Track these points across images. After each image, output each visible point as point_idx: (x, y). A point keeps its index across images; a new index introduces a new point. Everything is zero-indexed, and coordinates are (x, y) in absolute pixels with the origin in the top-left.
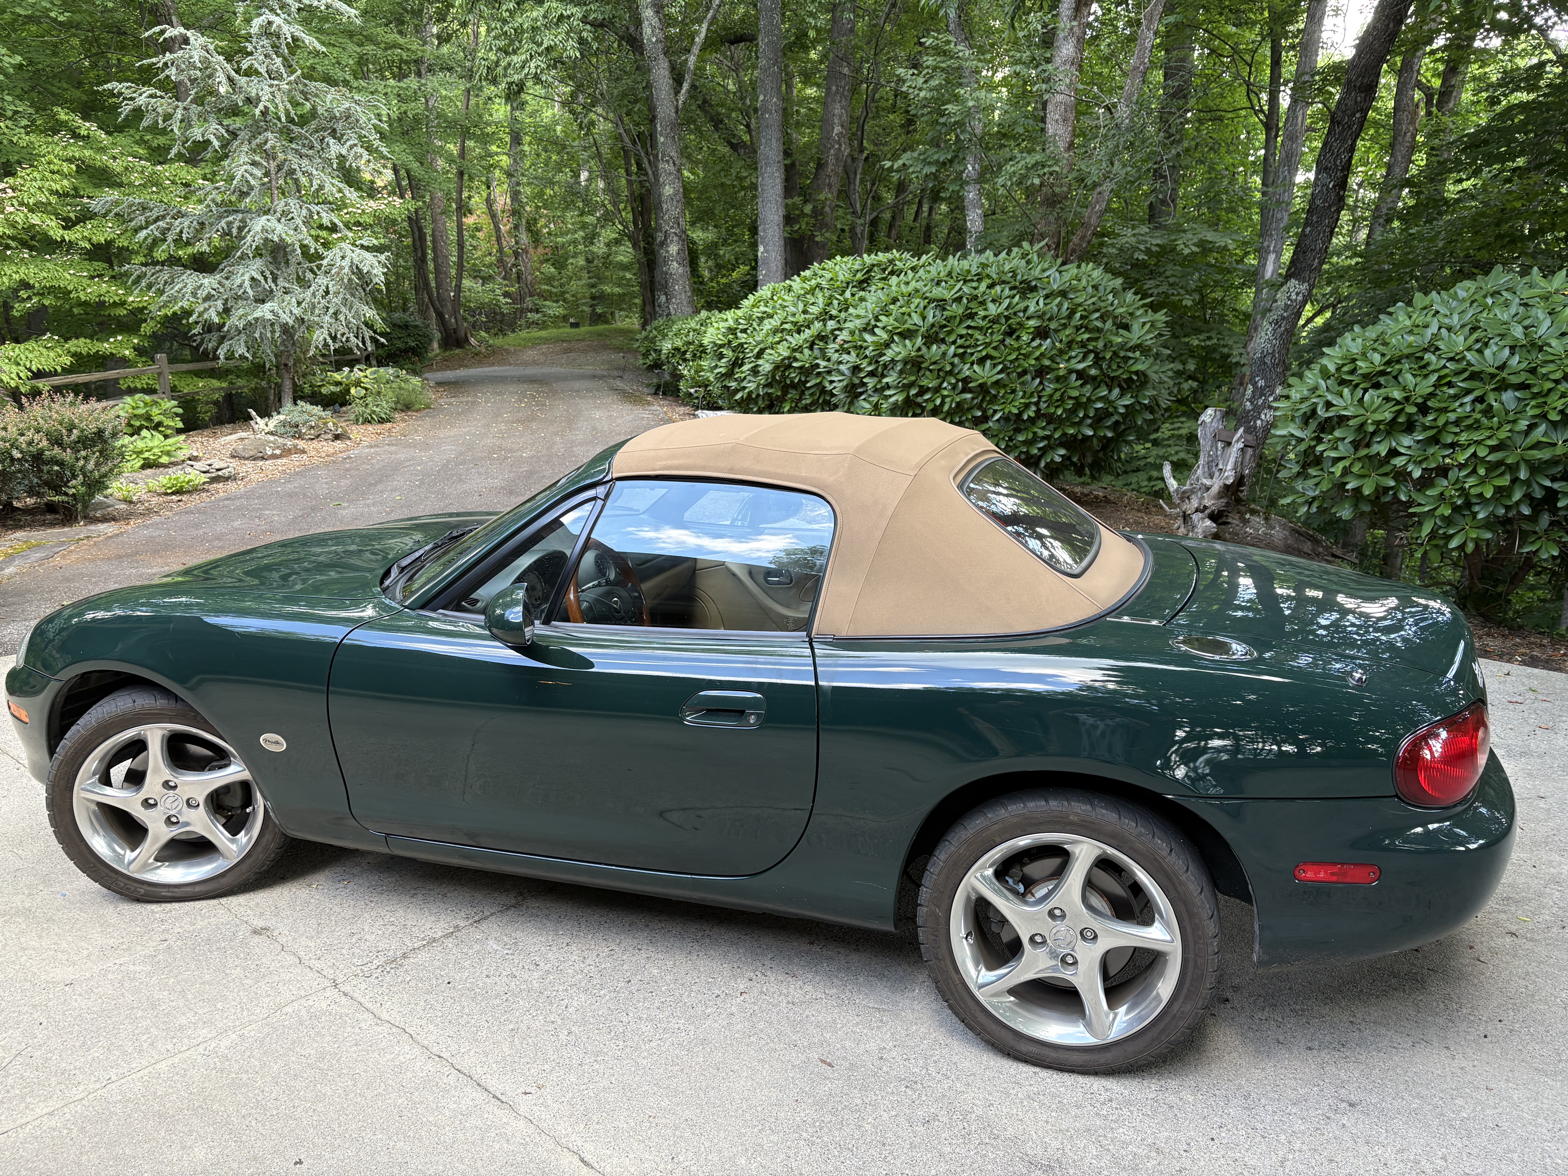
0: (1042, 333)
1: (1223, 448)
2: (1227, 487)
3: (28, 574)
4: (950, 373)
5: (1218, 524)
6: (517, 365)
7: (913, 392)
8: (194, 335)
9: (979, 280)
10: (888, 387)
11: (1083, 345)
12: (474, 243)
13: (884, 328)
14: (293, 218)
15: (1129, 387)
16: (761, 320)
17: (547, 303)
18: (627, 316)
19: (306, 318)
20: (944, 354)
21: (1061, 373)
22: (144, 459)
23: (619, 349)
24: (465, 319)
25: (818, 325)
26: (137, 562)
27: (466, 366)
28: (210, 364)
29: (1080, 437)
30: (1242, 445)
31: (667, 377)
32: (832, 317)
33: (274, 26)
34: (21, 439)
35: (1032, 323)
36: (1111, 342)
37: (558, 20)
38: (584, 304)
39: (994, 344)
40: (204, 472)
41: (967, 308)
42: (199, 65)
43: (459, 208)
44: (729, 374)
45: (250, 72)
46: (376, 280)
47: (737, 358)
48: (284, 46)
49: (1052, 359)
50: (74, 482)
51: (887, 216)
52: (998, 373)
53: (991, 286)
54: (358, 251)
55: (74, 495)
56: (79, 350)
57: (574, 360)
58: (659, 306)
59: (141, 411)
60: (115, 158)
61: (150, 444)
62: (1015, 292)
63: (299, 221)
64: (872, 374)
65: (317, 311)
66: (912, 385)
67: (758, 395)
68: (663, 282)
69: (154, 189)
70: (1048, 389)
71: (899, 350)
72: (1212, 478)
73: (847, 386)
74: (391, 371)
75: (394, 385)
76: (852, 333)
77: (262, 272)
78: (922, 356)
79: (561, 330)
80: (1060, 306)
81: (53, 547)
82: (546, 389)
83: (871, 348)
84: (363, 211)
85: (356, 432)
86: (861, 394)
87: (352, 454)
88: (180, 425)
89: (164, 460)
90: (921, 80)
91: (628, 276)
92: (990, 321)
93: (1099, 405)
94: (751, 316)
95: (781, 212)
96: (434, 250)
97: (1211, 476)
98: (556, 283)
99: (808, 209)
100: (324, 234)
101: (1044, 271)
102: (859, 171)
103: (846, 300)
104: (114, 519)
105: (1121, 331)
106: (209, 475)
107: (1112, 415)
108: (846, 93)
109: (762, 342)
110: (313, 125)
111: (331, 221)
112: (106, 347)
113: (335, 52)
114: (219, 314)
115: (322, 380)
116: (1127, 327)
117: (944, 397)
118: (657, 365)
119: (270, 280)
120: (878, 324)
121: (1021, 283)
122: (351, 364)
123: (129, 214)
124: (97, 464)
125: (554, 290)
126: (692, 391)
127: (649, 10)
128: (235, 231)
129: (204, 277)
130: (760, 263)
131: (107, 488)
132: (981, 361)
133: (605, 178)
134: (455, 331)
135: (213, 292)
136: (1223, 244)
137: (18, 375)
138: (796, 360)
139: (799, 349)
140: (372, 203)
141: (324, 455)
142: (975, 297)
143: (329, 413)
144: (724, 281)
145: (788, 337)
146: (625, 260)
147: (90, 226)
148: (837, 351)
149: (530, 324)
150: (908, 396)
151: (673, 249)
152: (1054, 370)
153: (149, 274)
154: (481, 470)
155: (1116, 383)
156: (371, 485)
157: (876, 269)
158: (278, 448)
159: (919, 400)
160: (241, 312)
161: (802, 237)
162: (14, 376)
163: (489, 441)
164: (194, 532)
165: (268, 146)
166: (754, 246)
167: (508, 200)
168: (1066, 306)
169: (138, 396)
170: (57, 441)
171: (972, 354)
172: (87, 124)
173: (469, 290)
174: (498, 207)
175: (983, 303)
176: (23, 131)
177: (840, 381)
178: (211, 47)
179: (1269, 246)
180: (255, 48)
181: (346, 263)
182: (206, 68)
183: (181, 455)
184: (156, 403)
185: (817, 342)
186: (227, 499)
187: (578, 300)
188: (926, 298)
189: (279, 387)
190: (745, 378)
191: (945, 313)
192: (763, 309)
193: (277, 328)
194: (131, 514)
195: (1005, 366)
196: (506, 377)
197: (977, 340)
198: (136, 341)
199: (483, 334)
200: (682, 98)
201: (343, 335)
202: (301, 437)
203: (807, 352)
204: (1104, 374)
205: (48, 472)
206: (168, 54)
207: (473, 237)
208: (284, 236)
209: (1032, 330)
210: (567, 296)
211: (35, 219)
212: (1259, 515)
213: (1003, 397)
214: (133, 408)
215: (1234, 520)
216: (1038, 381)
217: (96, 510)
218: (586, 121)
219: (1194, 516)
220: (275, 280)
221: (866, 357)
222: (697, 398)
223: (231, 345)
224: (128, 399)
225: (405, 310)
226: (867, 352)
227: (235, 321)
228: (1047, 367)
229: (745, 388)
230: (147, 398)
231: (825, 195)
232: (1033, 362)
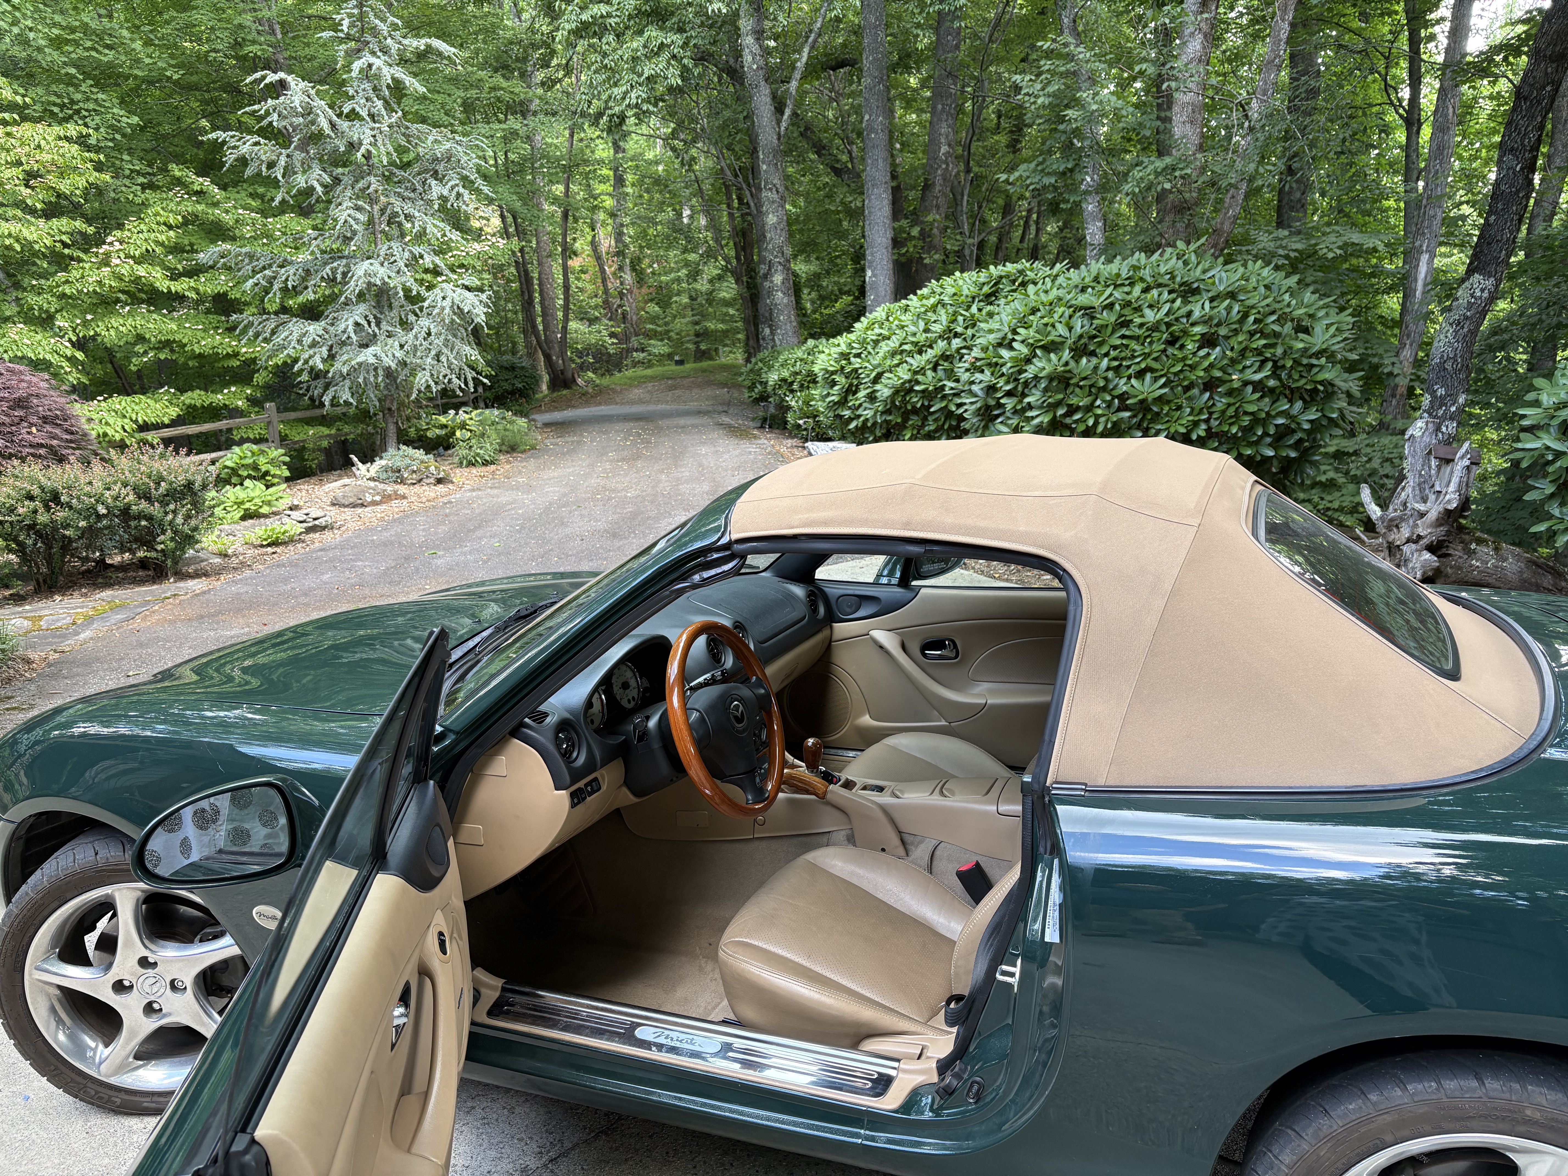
0: (1209, 341)
1: (1439, 467)
2: (1448, 512)
3: (103, 638)
4: (1104, 389)
5: (1438, 557)
6: (623, 404)
7: (1061, 412)
8: (300, 382)
9: (1132, 284)
10: (1030, 407)
11: (1259, 352)
12: (580, 285)
13: (1023, 342)
14: (395, 261)
15: (1313, 400)
16: (876, 342)
17: (652, 342)
18: (731, 352)
19: (408, 361)
20: (1096, 368)
21: (1236, 385)
22: (246, 510)
23: (723, 385)
24: (573, 361)
25: (941, 344)
26: (218, 623)
27: (573, 407)
28: (317, 412)
29: (1259, 458)
30: (1468, 463)
31: (772, 410)
32: (956, 335)
33: (374, 68)
34: (107, 494)
35: (1197, 329)
36: (1291, 348)
37: (659, 48)
38: (688, 342)
39: (1155, 355)
40: (301, 522)
41: (1121, 316)
42: (300, 109)
43: (564, 251)
44: (843, 402)
45: (353, 116)
46: (478, 320)
47: (851, 385)
48: (384, 88)
49: (1222, 369)
50: (162, 538)
51: (993, 239)
52: (1161, 387)
53: (1146, 290)
54: (459, 290)
55: (163, 551)
56: (193, 402)
57: (679, 397)
58: (764, 339)
59: (249, 461)
60: (227, 212)
61: (252, 494)
62: (1174, 295)
63: (401, 264)
64: (1009, 394)
65: (419, 354)
66: (1059, 404)
67: (875, 424)
68: (767, 315)
69: (265, 241)
70: (1219, 405)
71: (1042, 366)
72: (1425, 502)
73: (980, 409)
74: (496, 412)
75: (499, 427)
76: (985, 349)
77: (366, 317)
78: (1070, 371)
79: (666, 368)
80: (1229, 309)
81: (136, 607)
82: (651, 426)
83: (1009, 365)
84: (467, 253)
85: (460, 475)
86: (998, 416)
87: (452, 498)
88: (287, 473)
89: (265, 510)
90: (1038, 86)
91: (731, 311)
92: (1148, 329)
93: (1280, 421)
94: (865, 339)
95: (890, 234)
96: (541, 293)
97: (1425, 500)
98: (661, 322)
99: (915, 232)
100: (428, 277)
101: (1204, 272)
102: (966, 192)
103: (973, 316)
104: (206, 575)
105: (1301, 336)
106: (305, 525)
107: (1294, 431)
108: (952, 111)
109: (880, 365)
110: (416, 168)
111: (433, 262)
112: (219, 398)
113: (440, 98)
114: (324, 361)
115: (428, 424)
116: (1306, 331)
117: (1097, 417)
118: (763, 398)
119: (373, 325)
120: (1016, 337)
121: (1181, 286)
122: (457, 407)
123: (236, 264)
124: (188, 517)
125: (659, 329)
126: (801, 422)
127: (749, 38)
128: (339, 277)
129: (309, 324)
130: (868, 288)
131: (197, 542)
132: (1140, 375)
133: (707, 213)
134: (562, 372)
135: (318, 339)
136: (1371, 246)
137: (123, 427)
138: (918, 383)
139: (921, 371)
140: (476, 245)
141: (424, 500)
142: (1128, 304)
143: (431, 456)
144: (827, 311)
145: (908, 359)
146: (728, 296)
147: (203, 280)
148: (967, 370)
149: (635, 364)
150: (1055, 416)
151: (778, 279)
152: (1225, 382)
153: (256, 323)
154: (584, 512)
155: (1297, 395)
156: (469, 531)
157: (1004, 280)
158: (378, 494)
159: (1068, 421)
160: (345, 357)
161: (910, 261)
162: (119, 429)
163: (593, 481)
164: (283, 588)
165: (371, 190)
166: (860, 271)
167: (613, 242)
168: (1236, 308)
169: (246, 446)
170: (144, 495)
171: (1129, 367)
172: (201, 179)
173: (576, 332)
174: (603, 249)
175: (1138, 309)
176: (139, 188)
177: (972, 403)
178: (313, 92)
179: (1421, 246)
180: (356, 91)
181: (447, 303)
182: (309, 114)
183: (282, 505)
184: (263, 452)
185: (941, 362)
186: (321, 550)
187: (682, 338)
188: (1070, 307)
189: (384, 431)
190: (860, 405)
191: (1095, 322)
192: (877, 331)
193: (380, 372)
194: (224, 568)
195: (1168, 378)
196: (612, 416)
197: (1134, 351)
198: (249, 392)
199: (590, 374)
200: (784, 124)
201: (445, 376)
202: (403, 482)
203: (930, 373)
204: (1283, 385)
205: (136, 528)
206: (270, 100)
207: (578, 279)
208: (387, 280)
209: (1198, 337)
210: (672, 334)
211: (141, 271)
212: (1487, 546)
213: (1167, 415)
214: (241, 458)
215: (1456, 551)
216: (1207, 395)
217: (189, 565)
218: (686, 157)
219: (1405, 548)
220: (378, 324)
221: (1003, 375)
222: (806, 429)
223: (336, 391)
224: (236, 449)
225: (514, 353)
226: (1004, 370)
227: (340, 366)
228: (1218, 379)
229: (859, 416)
230: (255, 447)
231: (933, 216)
232: (1202, 374)
